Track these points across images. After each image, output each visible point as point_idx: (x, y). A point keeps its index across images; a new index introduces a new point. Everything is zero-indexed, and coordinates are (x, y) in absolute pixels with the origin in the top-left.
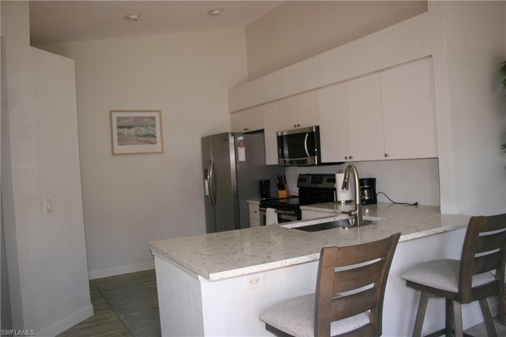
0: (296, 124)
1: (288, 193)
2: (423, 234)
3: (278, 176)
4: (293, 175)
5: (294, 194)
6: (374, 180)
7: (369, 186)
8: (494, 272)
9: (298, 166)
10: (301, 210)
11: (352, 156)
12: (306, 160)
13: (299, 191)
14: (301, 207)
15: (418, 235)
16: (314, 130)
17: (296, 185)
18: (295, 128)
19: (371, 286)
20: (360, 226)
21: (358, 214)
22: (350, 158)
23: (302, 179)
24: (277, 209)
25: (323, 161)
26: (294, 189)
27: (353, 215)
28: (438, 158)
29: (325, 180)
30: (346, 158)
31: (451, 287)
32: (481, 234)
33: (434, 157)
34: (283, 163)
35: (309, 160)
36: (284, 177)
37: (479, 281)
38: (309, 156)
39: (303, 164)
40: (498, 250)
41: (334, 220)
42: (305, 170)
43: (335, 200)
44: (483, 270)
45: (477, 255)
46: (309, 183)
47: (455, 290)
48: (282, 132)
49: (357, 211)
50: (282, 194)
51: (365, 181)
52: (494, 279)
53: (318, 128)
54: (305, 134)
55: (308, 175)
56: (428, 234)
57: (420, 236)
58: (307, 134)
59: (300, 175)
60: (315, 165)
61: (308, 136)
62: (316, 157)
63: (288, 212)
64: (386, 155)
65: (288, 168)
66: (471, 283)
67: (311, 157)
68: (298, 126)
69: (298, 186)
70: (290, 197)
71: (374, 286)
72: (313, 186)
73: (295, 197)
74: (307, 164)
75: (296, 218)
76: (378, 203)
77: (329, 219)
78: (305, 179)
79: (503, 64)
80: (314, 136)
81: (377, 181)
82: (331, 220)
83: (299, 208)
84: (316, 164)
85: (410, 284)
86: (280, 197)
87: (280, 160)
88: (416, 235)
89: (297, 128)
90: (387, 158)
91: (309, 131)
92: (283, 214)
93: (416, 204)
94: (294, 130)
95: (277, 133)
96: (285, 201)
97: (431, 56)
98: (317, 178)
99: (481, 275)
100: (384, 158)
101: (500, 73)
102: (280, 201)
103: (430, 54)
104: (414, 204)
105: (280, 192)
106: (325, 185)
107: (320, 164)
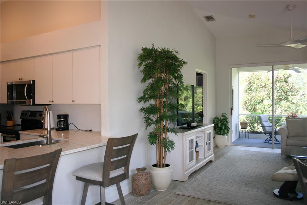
0: (21, 78)
1: (14, 122)
2: (85, 148)
3: (7, 111)
4: (18, 111)
5: (18, 124)
6: (68, 115)
7: (64, 120)
8: (123, 168)
9: (21, 105)
10: (19, 134)
11: (54, 100)
12: (25, 102)
13: (22, 121)
14: (20, 132)
15: (82, 149)
16: (31, 83)
17: (20, 118)
18: (19, 81)
19: (44, 181)
20: (50, 144)
22: (53, 102)
23: (24, 113)
24: (3, 134)
25: (36, 103)
26: (19, 120)
27: (46, 138)
28: (101, 104)
29: (38, 114)
30: (50, 102)
31: (98, 178)
32: (114, 148)
33: (99, 103)
34: (10, 103)
35: (27, 101)
36: (12, 111)
37: (113, 174)
38: (27, 99)
39: (23, 104)
40: (125, 156)
41: (37, 141)
42: (26, 108)
43: (43, 128)
44: (116, 168)
45: (112, 160)
46: (28, 116)
47: (101, 180)
48: (12, 82)
49: (48, 135)
50: (10, 123)
51: (62, 117)
52: (123, 172)
53: (34, 81)
54: (25, 85)
55: (28, 111)
56: (88, 148)
57: (83, 150)
58: (27, 85)
59: (23, 111)
60: (31, 105)
61: (27, 86)
62: (32, 100)
63: (10, 135)
64: (73, 101)
65: (16, 106)
66: (109, 175)
67: (29, 100)
68: (22, 79)
69: (21, 119)
70: (15, 125)
71: (46, 181)
72: (31, 118)
73: (19, 125)
74: (26, 104)
75: (16, 139)
76: (69, 130)
77: (33, 140)
78: (26, 114)
79: (140, 55)
80: (31, 87)
81: (69, 116)
82: (35, 140)
83: (18, 132)
84: (32, 104)
85: (78, 178)
86: (8, 125)
87: (9, 100)
88: (81, 149)
89: (21, 80)
90: (74, 103)
91: (28, 83)
92: (8, 137)
93: (91, 130)
94: (19, 82)
95: (7, 83)
96: (12, 128)
97: (100, 45)
98: (33, 113)
99: (116, 170)
100: (72, 103)
101: (138, 59)
102: (8, 128)
103: (100, 44)
104: (89, 131)
105: (8, 122)
106: (38, 118)
107: (34, 104)
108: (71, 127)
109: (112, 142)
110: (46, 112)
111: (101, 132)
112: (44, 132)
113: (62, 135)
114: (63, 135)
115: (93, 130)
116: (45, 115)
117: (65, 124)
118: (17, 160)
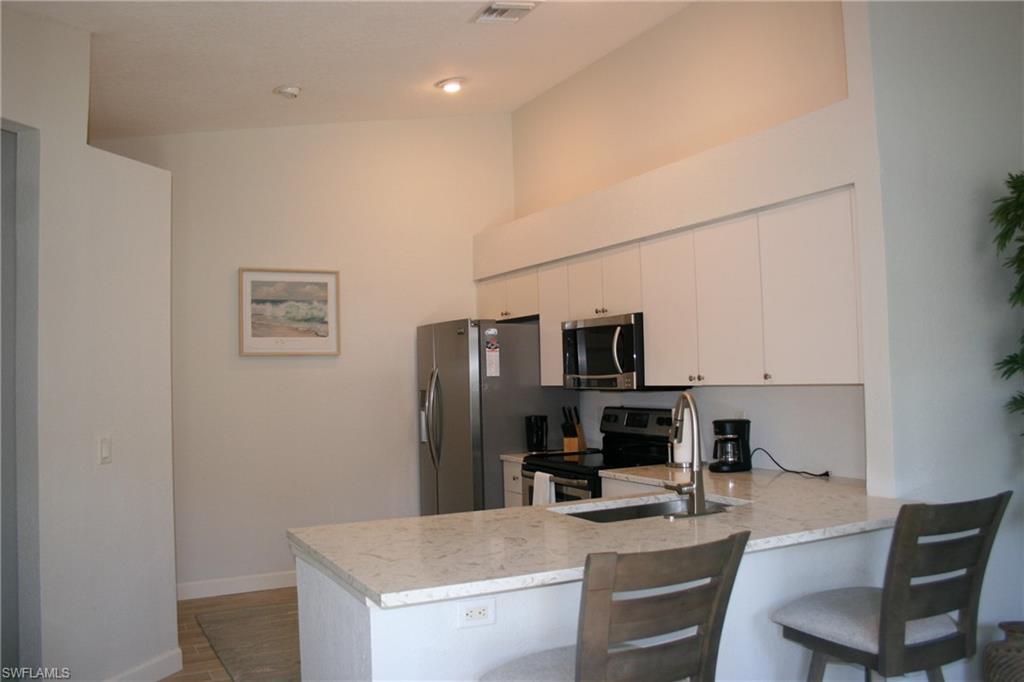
0: (600, 309)
1: (582, 443)
2: (817, 535)
3: (564, 409)
4: (593, 407)
5: (594, 446)
6: (747, 423)
7: (735, 436)
8: (955, 615)
9: (601, 390)
10: (600, 478)
11: (702, 374)
12: (615, 379)
13: (604, 439)
14: (601, 473)
15: (806, 536)
16: (633, 322)
17: (598, 430)
18: (596, 316)
19: (692, 631)
20: (699, 515)
21: (695, 492)
22: (699, 378)
23: (609, 416)
24: (555, 475)
25: (647, 384)
26: (595, 438)
27: (686, 493)
28: (862, 385)
29: (652, 419)
30: (691, 379)
31: (864, 639)
32: (922, 540)
33: (857, 382)
34: (571, 384)
35: (621, 379)
36: (575, 409)
37: (919, 632)
38: (621, 371)
39: (609, 386)
40: (962, 572)
41: (657, 502)
42: (615, 400)
43: (670, 461)
44: (930, 612)
45: (916, 581)
46: (622, 426)
47: (872, 647)
48: (576, 322)
49: (695, 486)
50: (571, 445)
51: (728, 427)
52: (954, 630)
53: (639, 317)
54: (615, 327)
55: (622, 408)
56: (827, 535)
57: (810, 539)
58: (619, 329)
59: (606, 408)
60: (634, 390)
61: (621, 332)
62: (635, 374)
63: (575, 482)
64: (766, 377)
65: (586, 393)
66: (902, 635)
67: (626, 374)
68: (603, 311)
69: (602, 431)
70: (585, 452)
71: (698, 633)
72: (630, 430)
73: (596, 451)
74: (618, 388)
75: (590, 493)
76: (753, 471)
77: (645, 498)
78: (616, 418)
79: (1000, 204)
80: (632, 332)
81: (751, 424)
82: (651, 500)
83: (597, 473)
84: (635, 387)
85: (791, 634)
86: (566, 451)
87: (568, 377)
88: (802, 536)
89: (602, 315)
90: (768, 382)
91: (623, 323)
92: (567, 486)
93: (826, 474)
94: (595, 320)
95: (563, 324)
96: (575, 458)
97: (853, 184)
98: (638, 416)
99: (928, 620)
100: (762, 382)
101: (992, 220)
102: (566, 458)
103: (851, 181)
104: (821, 475)
105: (566, 440)
106: (653, 430)
107: (642, 388)
108: (757, 460)
109: (913, 519)
110: (686, 411)
111: (865, 481)
112: (673, 474)
113: (731, 485)
114: (734, 488)
115: (834, 473)
116: (682, 420)
117: (738, 450)
118: (621, 557)
